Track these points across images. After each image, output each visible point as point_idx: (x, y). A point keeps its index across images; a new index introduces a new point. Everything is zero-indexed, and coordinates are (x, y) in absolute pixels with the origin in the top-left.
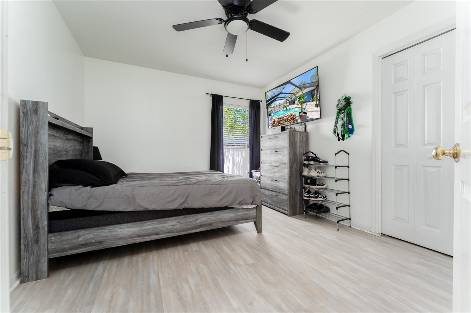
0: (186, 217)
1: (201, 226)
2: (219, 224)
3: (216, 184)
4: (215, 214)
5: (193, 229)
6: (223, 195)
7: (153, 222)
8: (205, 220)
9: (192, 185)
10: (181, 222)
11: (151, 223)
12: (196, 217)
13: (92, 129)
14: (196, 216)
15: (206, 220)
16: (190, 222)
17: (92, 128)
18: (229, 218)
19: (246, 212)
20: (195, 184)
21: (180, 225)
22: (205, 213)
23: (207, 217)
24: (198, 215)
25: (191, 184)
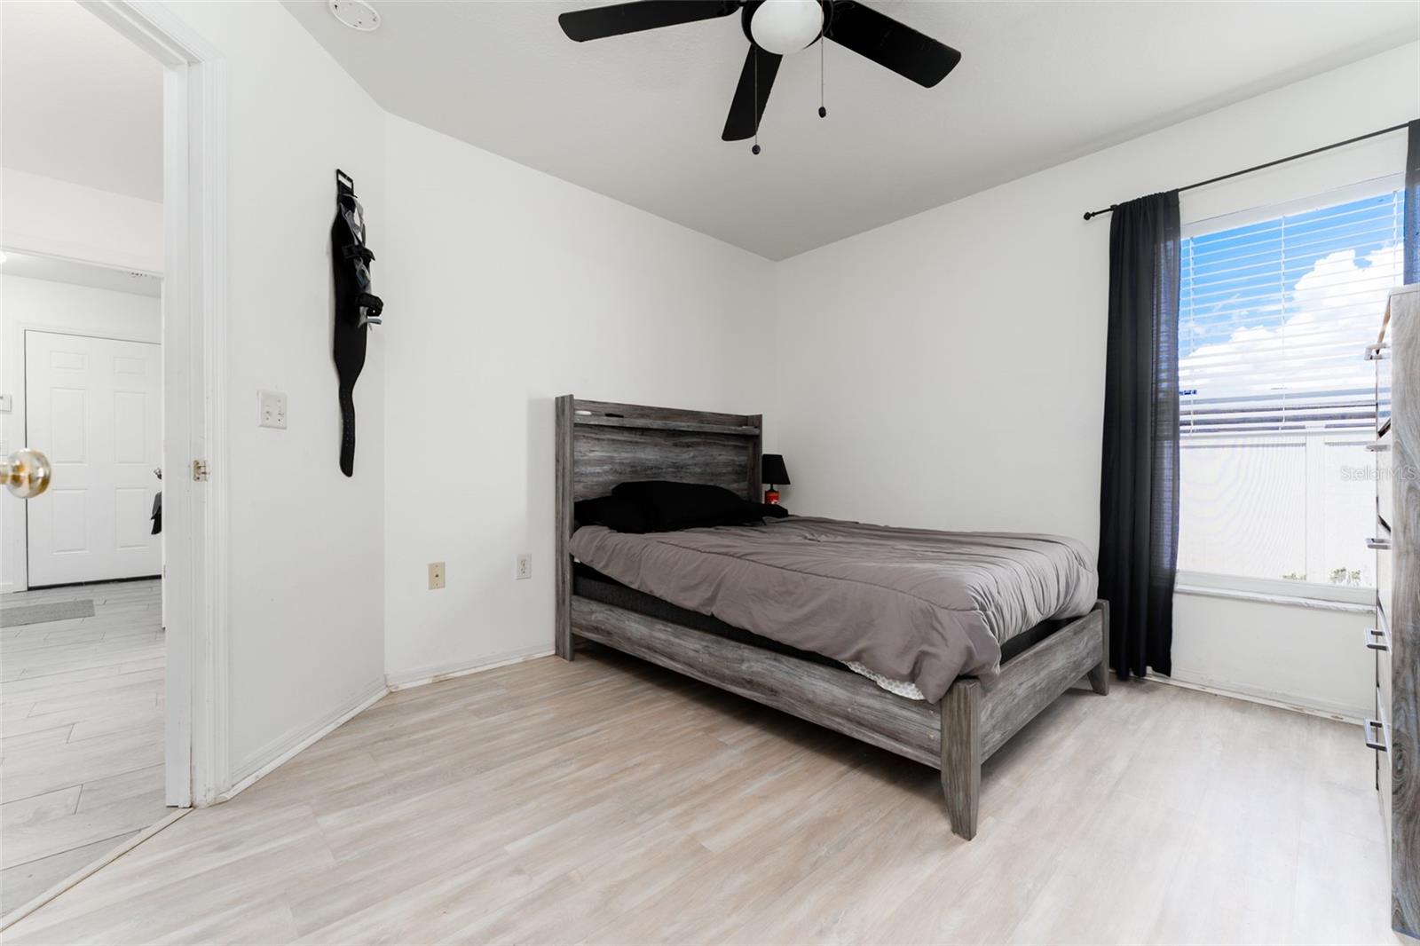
0: (719, 643)
1: (750, 684)
2: (797, 704)
3: (794, 567)
4: (785, 663)
5: (734, 681)
6: (807, 609)
7: (666, 626)
8: (759, 670)
9: (739, 557)
10: (711, 650)
11: (663, 628)
12: (740, 652)
13: (759, 418)
14: (739, 648)
15: (764, 674)
16: (726, 659)
17: (761, 416)
18: (827, 698)
19: (895, 710)
20: (748, 557)
21: (707, 656)
22: (761, 651)
23: (765, 665)
24: (744, 648)
25: (738, 555)
